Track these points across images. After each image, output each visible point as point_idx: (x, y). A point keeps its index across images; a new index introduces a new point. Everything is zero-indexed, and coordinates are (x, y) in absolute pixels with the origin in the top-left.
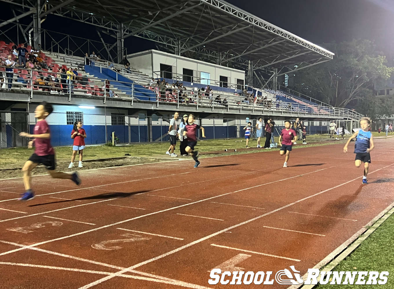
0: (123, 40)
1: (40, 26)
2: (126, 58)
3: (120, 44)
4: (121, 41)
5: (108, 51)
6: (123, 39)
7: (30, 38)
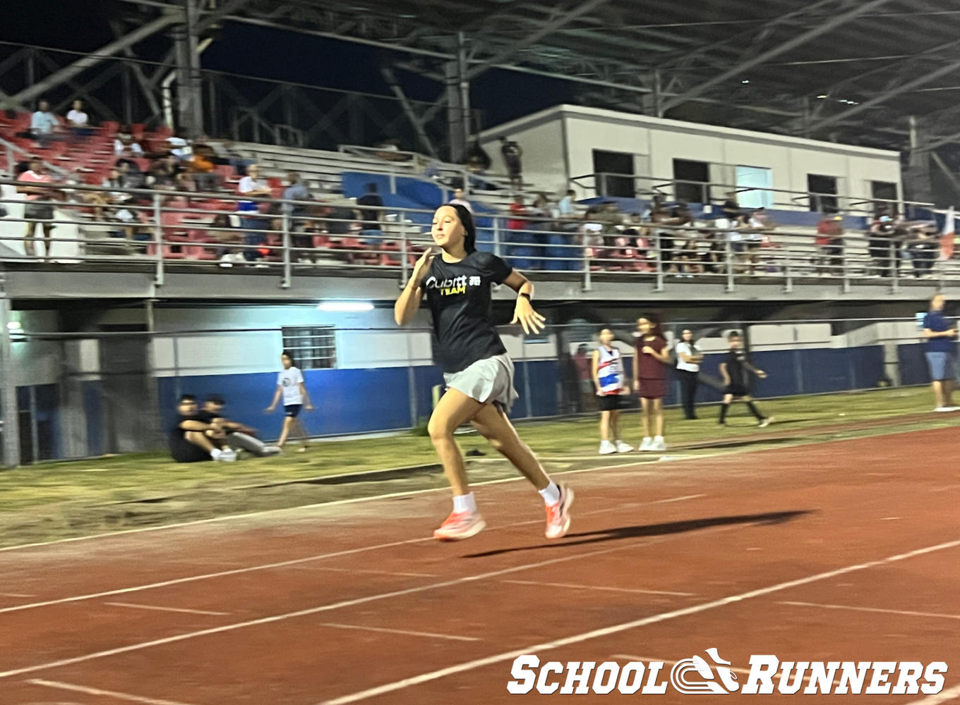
0: (465, 85)
1: (195, 62)
2: (477, 143)
3: (458, 99)
4: (459, 90)
5: (418, 123)
6: (466, 80)
7: (167, 103)
